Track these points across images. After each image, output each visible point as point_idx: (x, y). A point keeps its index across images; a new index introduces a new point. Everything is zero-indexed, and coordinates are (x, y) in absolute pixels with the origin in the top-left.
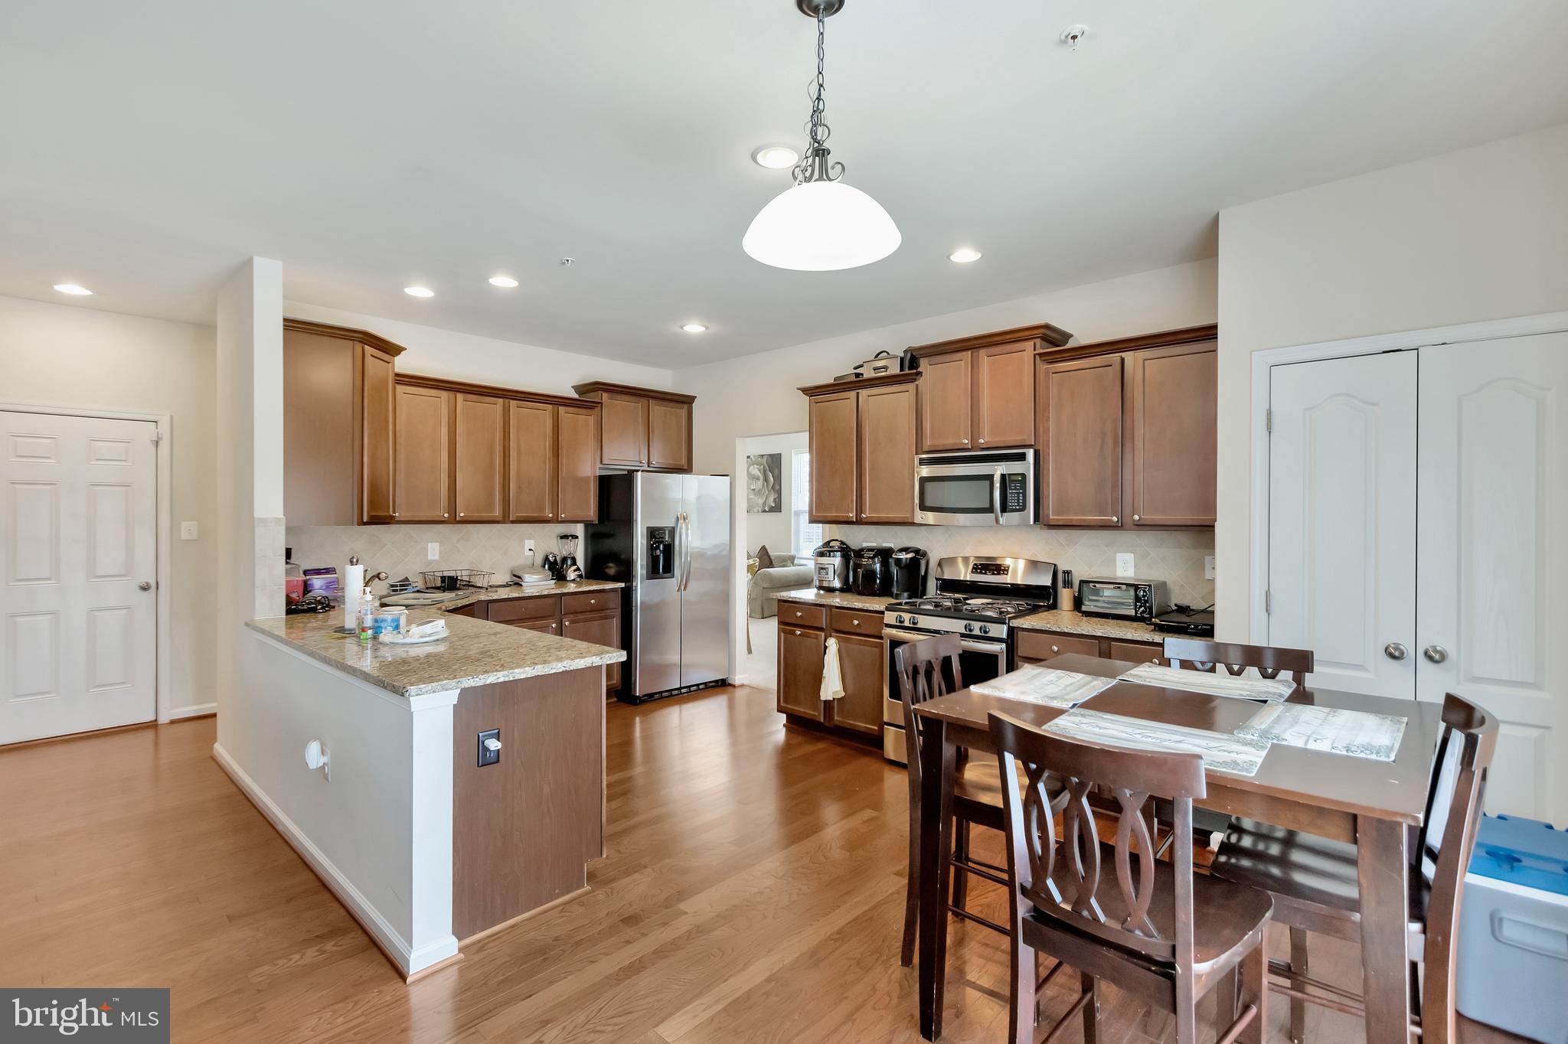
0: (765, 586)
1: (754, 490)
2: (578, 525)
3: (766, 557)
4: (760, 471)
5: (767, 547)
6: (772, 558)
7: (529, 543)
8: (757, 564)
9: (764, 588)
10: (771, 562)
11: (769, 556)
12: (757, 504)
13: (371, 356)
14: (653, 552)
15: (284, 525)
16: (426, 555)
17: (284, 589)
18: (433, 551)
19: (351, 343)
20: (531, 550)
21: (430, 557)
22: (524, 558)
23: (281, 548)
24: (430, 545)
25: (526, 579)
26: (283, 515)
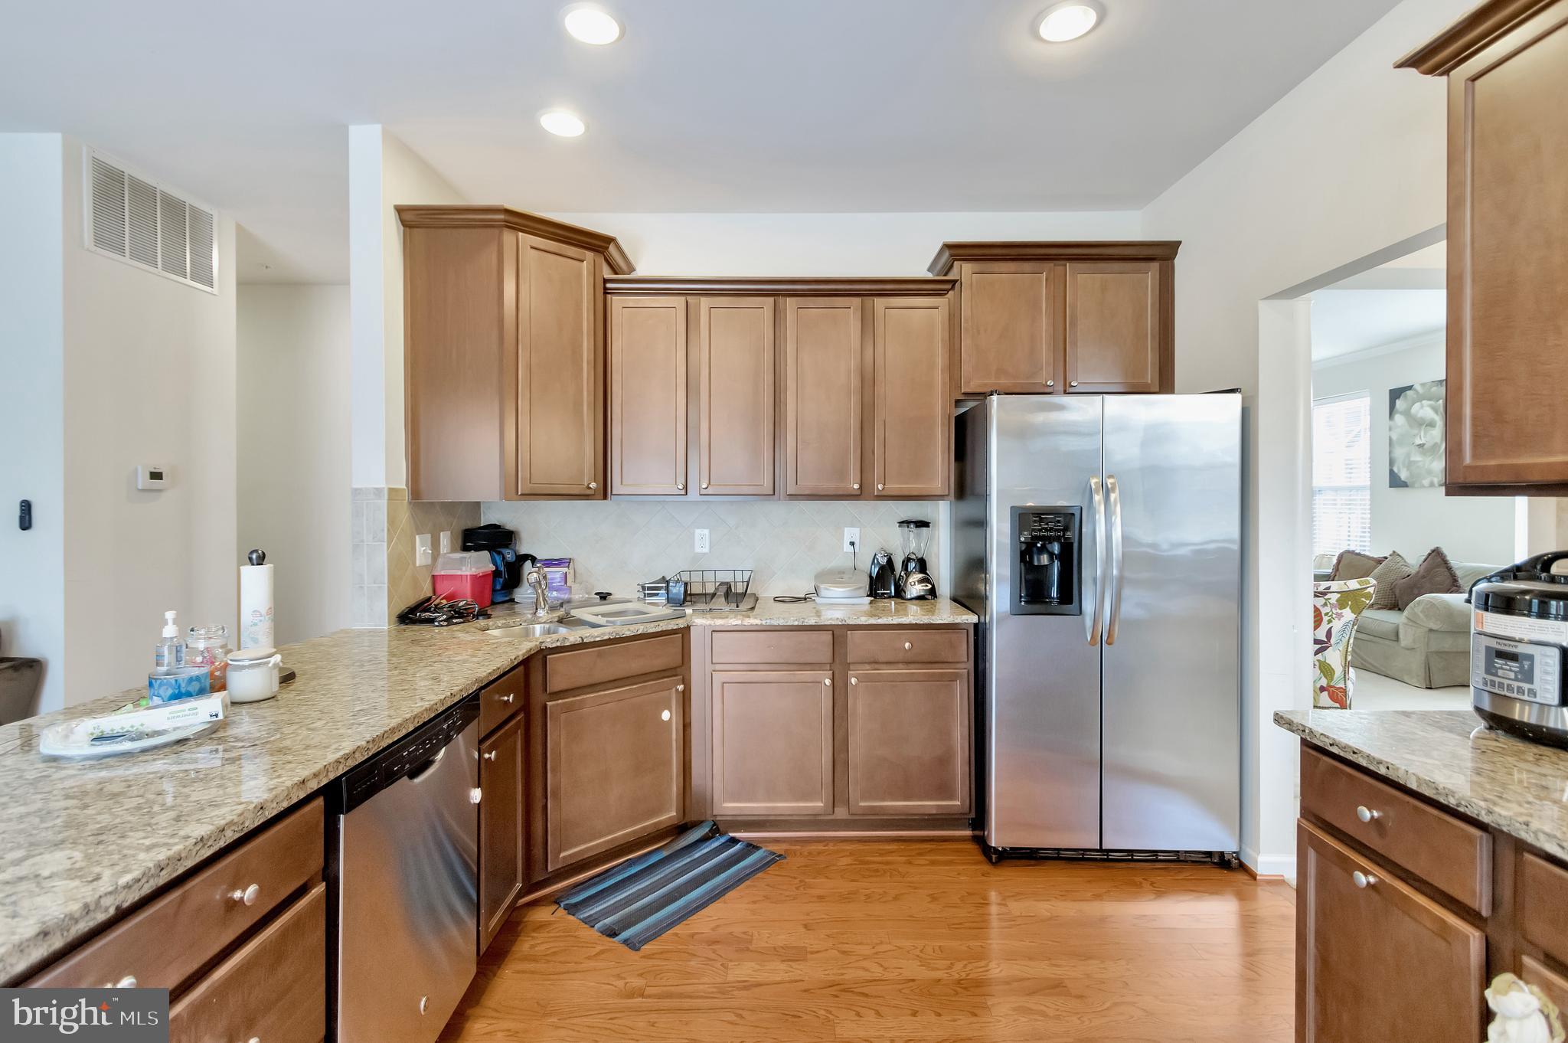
0: (1434, 627)
1: (1421, 446)
2: (941, 503)
3: (1443, 569)
4: (1436, 411)
5: (1446, 551)
6: (1459, 573)
7: (851, 533)
8: (1371, 590)
9: (1431, 630)
10: (1456, 581)
11: (1449, 569)
12: (1430, 472)
13: (532, 248)
14: (1031, 558)
15: (386, 497)
16: (693, 546)
17: (388, 587)
18: (702, 540)
19: (496, 231)
20: (852, 544)
21: (698, 550)
22: (842, 557)
23: (383, 530)
24: (698, 532)
25: (823, 593)
26: (387, 481)
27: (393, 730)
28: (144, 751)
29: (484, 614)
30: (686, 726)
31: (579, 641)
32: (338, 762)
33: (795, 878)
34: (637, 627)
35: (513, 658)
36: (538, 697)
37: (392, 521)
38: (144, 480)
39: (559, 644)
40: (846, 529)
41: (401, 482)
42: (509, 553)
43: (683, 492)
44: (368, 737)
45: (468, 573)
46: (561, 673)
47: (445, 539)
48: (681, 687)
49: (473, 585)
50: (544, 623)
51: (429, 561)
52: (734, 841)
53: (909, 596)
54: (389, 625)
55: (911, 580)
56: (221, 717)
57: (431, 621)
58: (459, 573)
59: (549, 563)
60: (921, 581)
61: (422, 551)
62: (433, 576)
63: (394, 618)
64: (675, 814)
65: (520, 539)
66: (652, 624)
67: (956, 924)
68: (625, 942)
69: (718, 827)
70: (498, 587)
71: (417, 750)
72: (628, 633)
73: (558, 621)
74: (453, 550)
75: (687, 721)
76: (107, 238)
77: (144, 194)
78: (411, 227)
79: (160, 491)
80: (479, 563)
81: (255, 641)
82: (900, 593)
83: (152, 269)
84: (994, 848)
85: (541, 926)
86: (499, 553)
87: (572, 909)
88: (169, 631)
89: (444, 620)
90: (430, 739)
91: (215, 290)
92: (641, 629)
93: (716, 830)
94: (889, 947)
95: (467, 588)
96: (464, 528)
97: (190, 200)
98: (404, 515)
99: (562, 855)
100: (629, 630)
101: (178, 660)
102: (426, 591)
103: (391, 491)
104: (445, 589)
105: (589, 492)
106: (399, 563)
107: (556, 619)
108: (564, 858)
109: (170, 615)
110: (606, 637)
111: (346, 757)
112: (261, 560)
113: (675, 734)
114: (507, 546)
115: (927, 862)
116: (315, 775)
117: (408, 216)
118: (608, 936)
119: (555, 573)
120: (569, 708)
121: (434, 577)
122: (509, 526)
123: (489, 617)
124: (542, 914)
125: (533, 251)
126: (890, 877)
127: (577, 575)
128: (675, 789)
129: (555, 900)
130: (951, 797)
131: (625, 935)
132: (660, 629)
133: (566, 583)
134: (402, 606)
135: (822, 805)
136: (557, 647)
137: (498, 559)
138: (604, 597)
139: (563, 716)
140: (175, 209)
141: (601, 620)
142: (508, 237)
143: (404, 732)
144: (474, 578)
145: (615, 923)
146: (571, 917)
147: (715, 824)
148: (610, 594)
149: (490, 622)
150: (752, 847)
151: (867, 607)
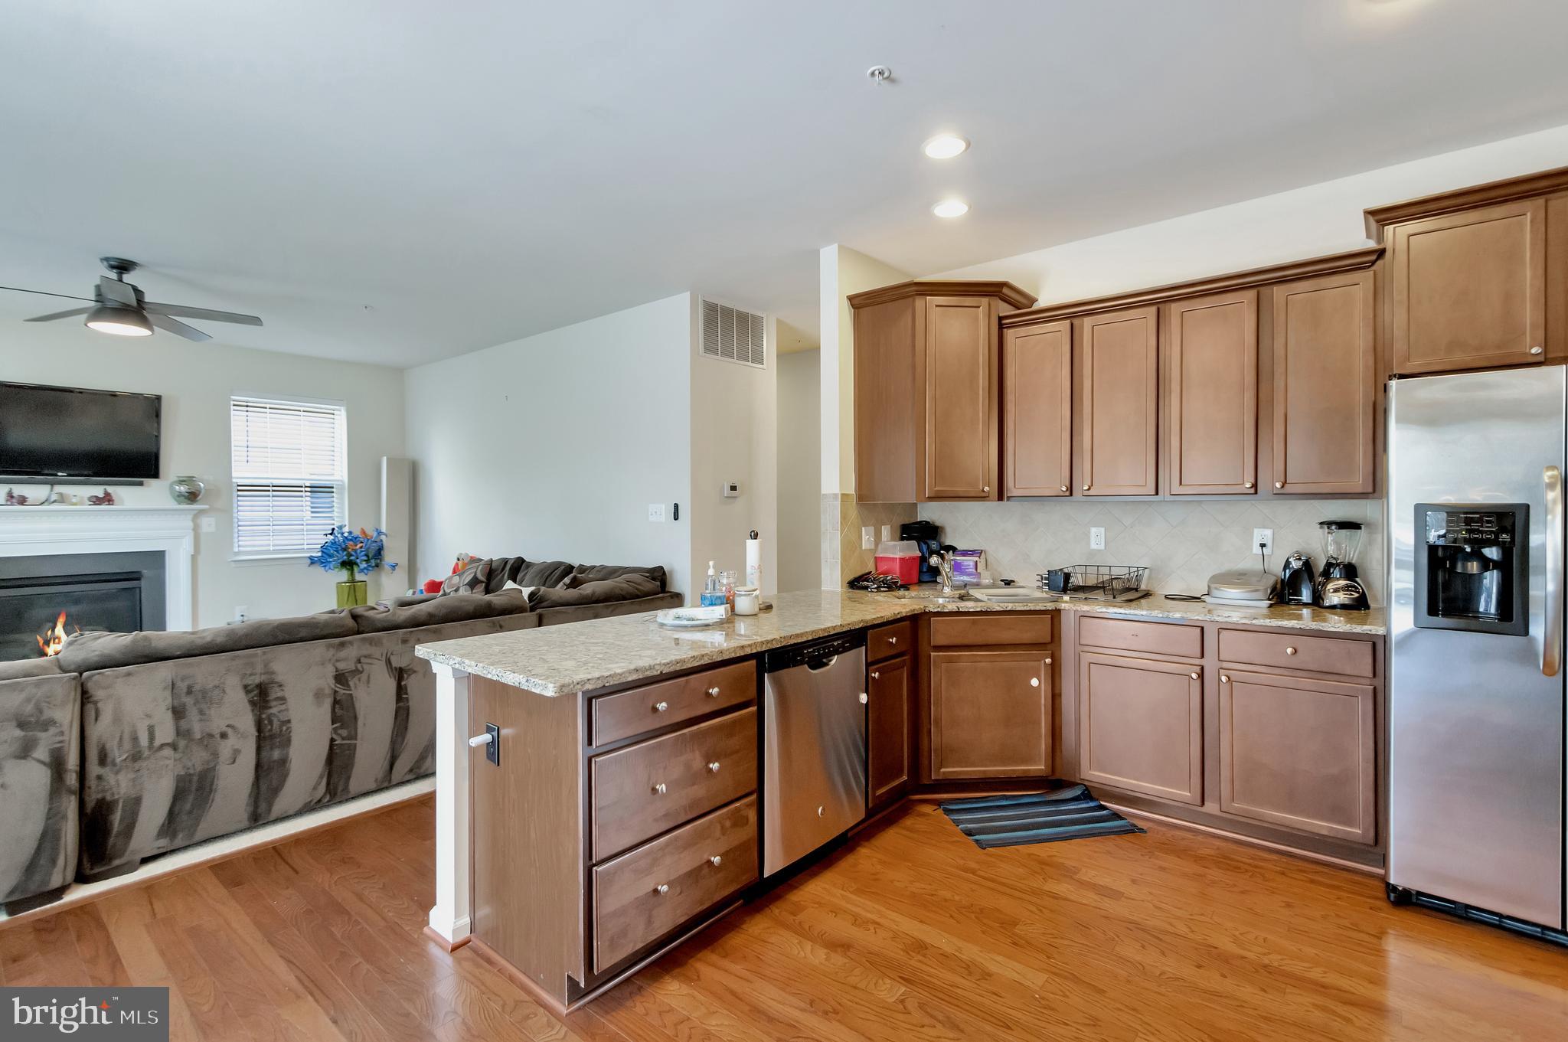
7: (1263, 534)
13: (937, 306)
14: (1454, 566)
15: (840, 500)
16: (1088, 543)
17: (841, 563)
18: (1097, 539)
19: (911, 299)
20: (1263, 545)
21: (1093, 546)
22: (1250, 561)
23: (838, 523)
24: (1093, 530)
25: (1215, 593)
26: (840, 490)
27: (797, 636)
28: (692, 626)
29: (906, 587)
30: (1055, 697)
31: (956, 609)
32: (762, 643)
33: (1146, 848)
34: (1006, 604)
35: (896, 612)
36: (923, 647)
37: (844, 517)
38: (727, 491)
39: (939, 610)
40: (1256, 531)
41: (851, 490)
42: (934, 544)
43: (1068, 493)
44: (782, 635)
45: (898, 556)
46: (940, 632)
47: (886, 531)
48: (1048, 661)
49: (901, 567)
50: (947, 598)
51: (873, 547)
52: (1104, 808)
53: (1327, 603)
54: (842, 588)
55: (1330, 586)
56: (724, 617)
57: (866, 588)
58: (891, 556)
59: (965, 553)
60: (1347, 588)
61: (867, 539)
62: (876, 557)
63: (845, 585)
64: (1043, 767)
65: (945, 534)
66: (1021, 604)
67: (1299, 930)
68: (977, 841)
69: (1089, 792)
70: (925, 570)
71: (814, 651)
72: (998, 609)
73: (959, 598)
74: (893, 539)
75: (1057, 692)
76: (710, 348)
77: (728, 313)
78: (858, 308)
79: (736, 497)
80: (910, 549)
81: (753, 583)
82: (1317, 600)
83: (731, 360)
84: (1393, 885)
85: (924, 815)
86: (926, 543)
87: (948, 812)
88: (711, 572)
89: (875, 588)
90: (824, 649)
91: (765, 366)
92: (1010, 607)
93: (1088, 794)
94: (1208, 920)
95: (897, 567)
96: (903, 523)
97: (750, 311)
98: (853, 512)
99: (943, 770)
100: (999, 606)
101: (714, 589)
102: (870, 567)
103: (843, 495)
104: (884, 567)
105: (983, 495)
106: (850, 547)
107: (957, 596)
108: (944, 773)
109: (711, 563)
110: (978, 609)
111: (768, 642)
112: (755, 536)
113: (1044, 700)
114: (934, 538)
115: (1305, 879)
116: (749, 645)
117: (856, 302)
118: (965, 834)
119: (968, 561)
120: (950, 660)
121: (876, 559)
122: (938, 523)
123: (908, 589)
124: (927, 809)
125: (937, 308)
126: (1250, 877)
127: (989, 563)
128: (1043, 746)
129: (938, 803)
130: (1349, 822)
131: (977, 837)
132: (1028, 609)
133: (976, 569)
134: (851, 577)
135: (1189, 794)
136: (938, 612)
137: (925, 547)
138: (1008, 583)
139: (944, 665)
140: (743, 318)
141: (985, 598)
142: (919, 303)
143: (804, 639)
144: (902, 560)
145: (974, 828)
146: (945, 816)
147: (1087, 789)
148: (1013, 581)
149: (907, 593)
150: (1116, 816)
151: (1265, 611)
